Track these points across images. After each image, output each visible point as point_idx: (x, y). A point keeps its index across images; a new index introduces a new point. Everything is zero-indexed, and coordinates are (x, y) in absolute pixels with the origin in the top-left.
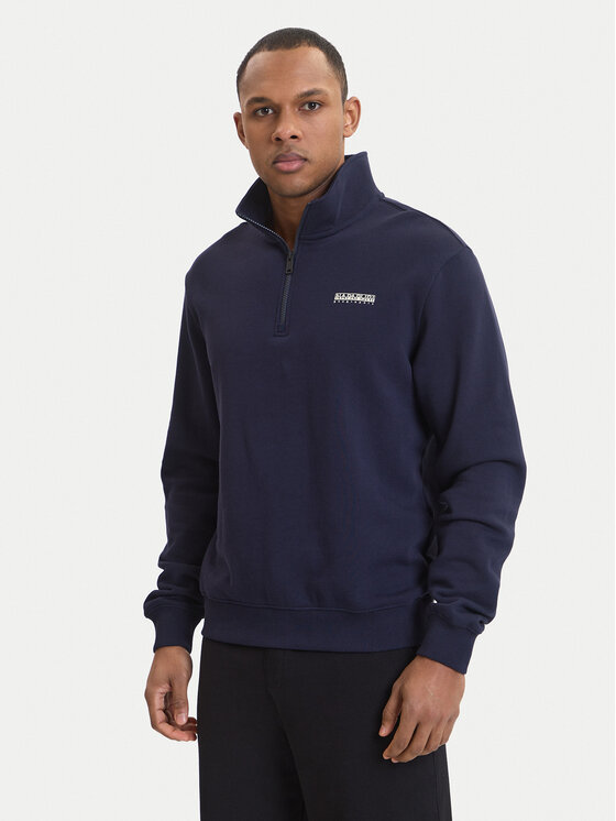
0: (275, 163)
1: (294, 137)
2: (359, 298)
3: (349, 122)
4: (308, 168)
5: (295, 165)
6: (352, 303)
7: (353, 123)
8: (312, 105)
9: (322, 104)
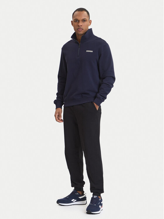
0: (78, 29)
1: (81, 26)
2: (90, 51)
4: (83, 31)
5: (81, 30)
6: (89, 52)
7: (90, 24)
8: (84, 21)
9: (86, 21)
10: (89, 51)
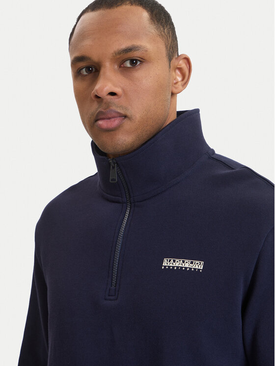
0: (96, 120)
1: (113, 94)
2: (187, 264)
3: (179, 79)
5: (116, 122)
6: (180, 270)
7: (183, 80)
8: (134, 62)
9: (142, 61)
10: (178, 263)
